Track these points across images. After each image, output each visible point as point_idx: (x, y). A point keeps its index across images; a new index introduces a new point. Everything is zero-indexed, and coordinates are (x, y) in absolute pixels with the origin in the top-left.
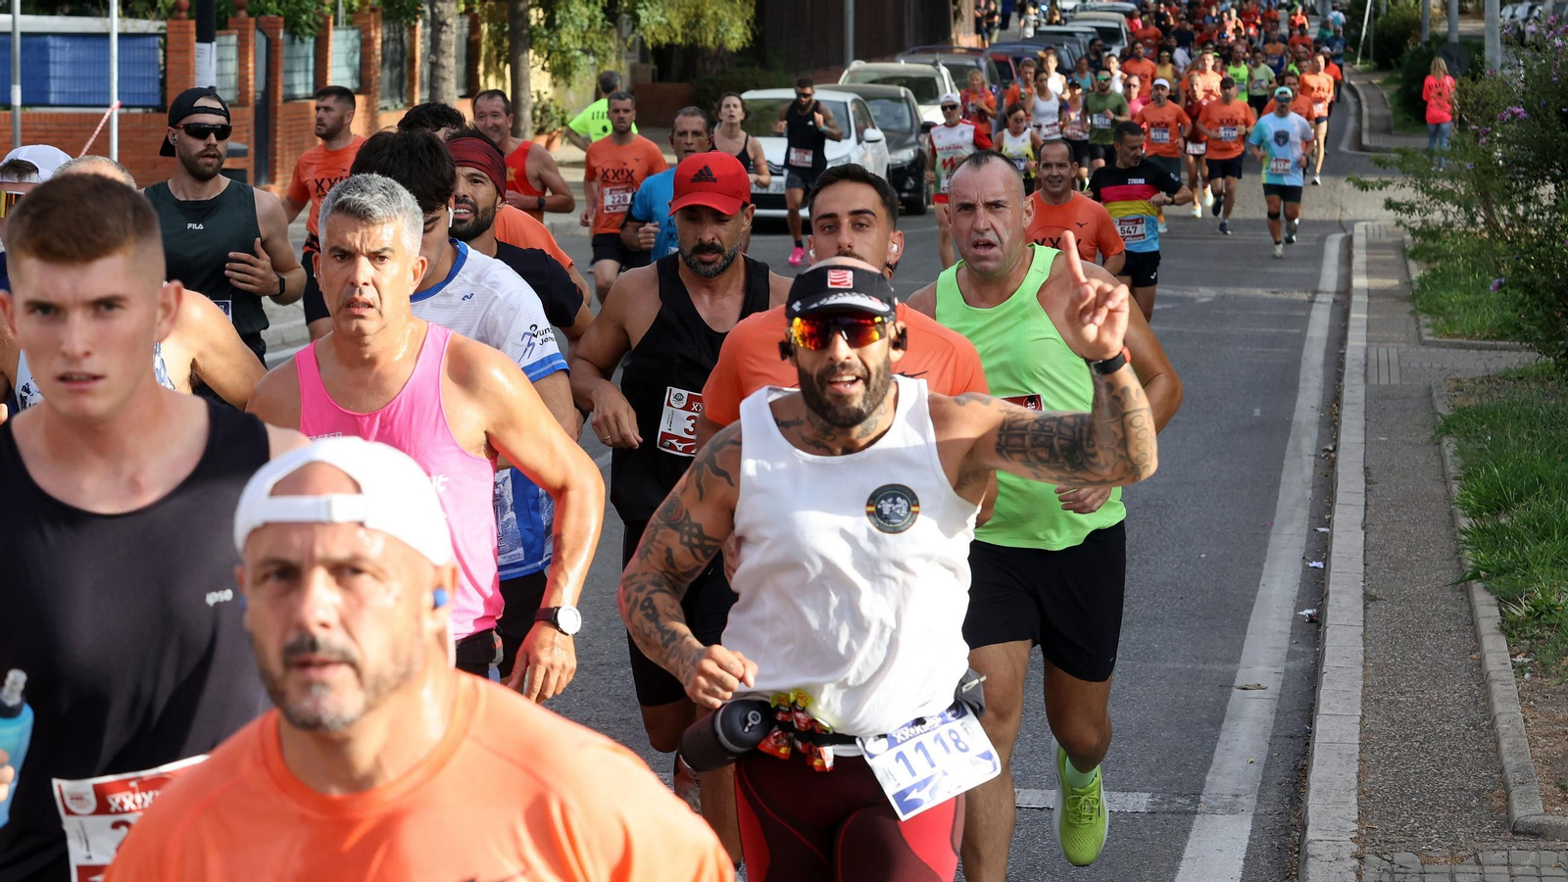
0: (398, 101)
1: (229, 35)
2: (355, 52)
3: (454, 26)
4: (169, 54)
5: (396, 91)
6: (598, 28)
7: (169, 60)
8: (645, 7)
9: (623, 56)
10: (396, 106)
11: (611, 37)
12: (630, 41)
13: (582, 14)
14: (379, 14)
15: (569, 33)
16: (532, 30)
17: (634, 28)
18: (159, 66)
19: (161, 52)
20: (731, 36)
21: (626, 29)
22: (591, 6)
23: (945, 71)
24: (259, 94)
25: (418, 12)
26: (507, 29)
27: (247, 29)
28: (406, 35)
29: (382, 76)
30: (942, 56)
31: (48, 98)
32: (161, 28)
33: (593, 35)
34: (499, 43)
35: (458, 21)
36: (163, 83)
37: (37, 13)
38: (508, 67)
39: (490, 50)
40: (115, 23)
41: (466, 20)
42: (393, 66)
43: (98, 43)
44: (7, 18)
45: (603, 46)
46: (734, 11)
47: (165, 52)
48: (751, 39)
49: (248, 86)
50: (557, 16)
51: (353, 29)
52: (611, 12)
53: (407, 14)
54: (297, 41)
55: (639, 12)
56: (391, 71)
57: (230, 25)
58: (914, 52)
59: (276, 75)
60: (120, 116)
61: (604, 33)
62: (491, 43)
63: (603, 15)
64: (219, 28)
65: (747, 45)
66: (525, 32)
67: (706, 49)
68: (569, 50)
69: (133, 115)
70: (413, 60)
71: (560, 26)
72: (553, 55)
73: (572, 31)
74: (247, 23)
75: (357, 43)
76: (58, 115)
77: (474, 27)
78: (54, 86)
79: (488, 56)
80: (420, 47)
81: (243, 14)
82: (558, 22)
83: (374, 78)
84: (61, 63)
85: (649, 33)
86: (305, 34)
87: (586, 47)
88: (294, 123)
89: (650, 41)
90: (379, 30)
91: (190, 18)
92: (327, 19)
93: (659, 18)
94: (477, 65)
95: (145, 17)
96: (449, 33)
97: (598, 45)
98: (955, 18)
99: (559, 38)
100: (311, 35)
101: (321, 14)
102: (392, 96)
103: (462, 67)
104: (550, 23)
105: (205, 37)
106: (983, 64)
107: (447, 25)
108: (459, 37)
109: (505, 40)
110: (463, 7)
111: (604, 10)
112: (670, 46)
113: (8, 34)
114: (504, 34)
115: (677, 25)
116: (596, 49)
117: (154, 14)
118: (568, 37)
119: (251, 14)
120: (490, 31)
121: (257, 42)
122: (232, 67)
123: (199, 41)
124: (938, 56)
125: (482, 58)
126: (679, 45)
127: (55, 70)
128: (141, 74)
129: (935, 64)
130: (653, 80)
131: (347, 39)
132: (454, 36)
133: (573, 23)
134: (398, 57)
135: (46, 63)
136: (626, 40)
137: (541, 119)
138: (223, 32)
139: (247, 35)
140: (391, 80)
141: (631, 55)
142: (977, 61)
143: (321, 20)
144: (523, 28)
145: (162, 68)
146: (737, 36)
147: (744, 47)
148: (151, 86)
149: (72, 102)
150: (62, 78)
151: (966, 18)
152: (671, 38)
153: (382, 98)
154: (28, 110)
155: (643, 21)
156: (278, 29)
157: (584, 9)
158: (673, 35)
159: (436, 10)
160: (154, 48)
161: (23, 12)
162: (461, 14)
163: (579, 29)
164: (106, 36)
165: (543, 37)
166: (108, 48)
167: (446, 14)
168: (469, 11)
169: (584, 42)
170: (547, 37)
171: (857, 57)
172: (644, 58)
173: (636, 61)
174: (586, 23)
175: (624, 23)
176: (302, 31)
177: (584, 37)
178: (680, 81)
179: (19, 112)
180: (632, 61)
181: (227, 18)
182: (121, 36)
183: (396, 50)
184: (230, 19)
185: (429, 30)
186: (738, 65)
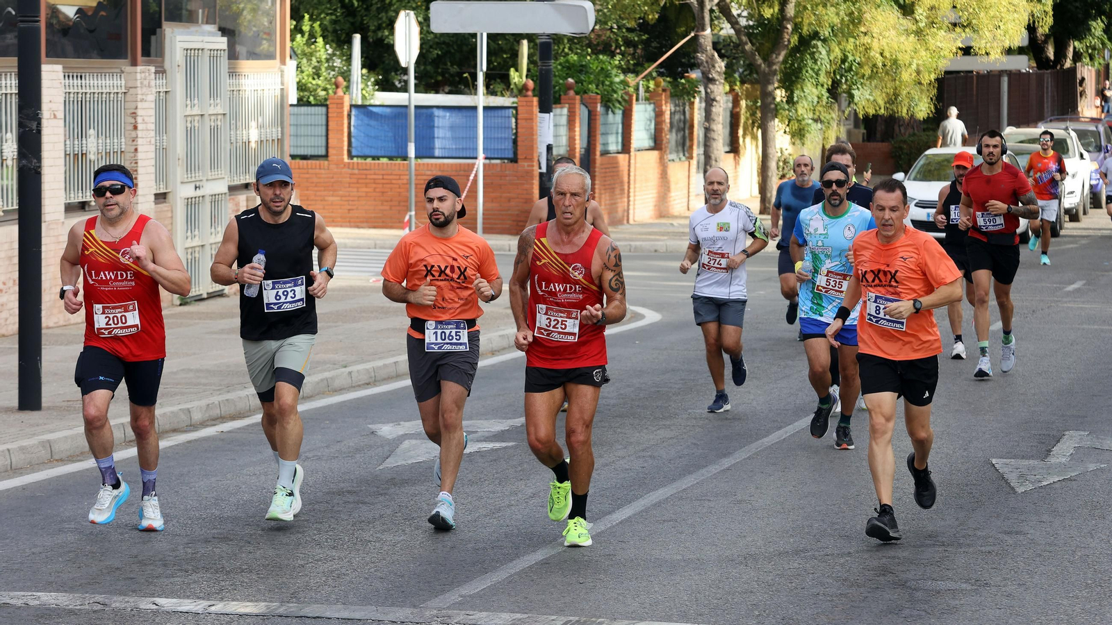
0: (681, 155)
1: (562, 108)
2: (651, 121)
3: (722, 101)
4: (519, 121)
5: (680, 148)
6: (824, 103)
7: (519, 126)
8: (858, 88)
9: (842, 124)
10: (680, 159)
11: (833, 110)
12: (847, 112)
13: (813, 94)
14: (668, 93)
15: (803, 107)
16: (776, 106)
17: (849, 103)
18: (512, 129)
19: (514, 120)
20: (919, 108)
21: (844, 103)
22: (819, 87)
23: (1073, 134)
24: (583, 150)
25: (696, 92)
26: (759, 104)
27: (575, 104)
28: (687, 108)
29: (671, 138)
30: (1071, 123)
31: (434, 153)
32: (513, 103)
33: (820, 109)
34: (753, 114)
35: (725, 98)
36: (515, 142)
37: (426, 92)
38: (760, 131)
39: (747, 119)
40: (481, 99)
41: (730, 98)
42: (678, 130)
43: (469, 113)
44: (406, 95)
45: (828, 117)
46: (922, 91)
47: (516, 119)
48: (934, 111)
49: (575, 144)
50: (795, 95)
51: (650, 104)
52: (833, 91)
53: (688, 94)
54: (610, 112)
55: (853, 92)
56: (677, 135)
57: (562, 101)
58: (1051, 121)
59: (595, 136)
60: (485, 165)
61: (829, 107)
62: (748, 115)
63: (828, 94)
64: (555, 103)
65: (931, 115)
66: (773, 106)
67: (901, 119)
68: (804, 119)
69: (493, 164)
70: (692, 126)
71: (797, 102)
72: (792, 123)
73: (806, 105)
74: (575, 99)
75: (653, 114)
76: (440, 165)
77: (736, 102)
78: (438, 144)
79: (745, 123)
80: (698, 116)
81: (572, 93)
82: (795, 99)
83: (665, 139)
84: (443, 127)
85: (861, 107)
86: (615, 107)
87: (816, 117)
88: (608, 170)
89: (862, 113)
90: (668, 105)
91: (534, 96)
92: (631, 96)
93: (868, 97)
94: (737, 130)
95: (503, 95)
96: (718, 107)
97: (825, 116)
98: (1081, 96)
99: (796, 110)
100: (620, 109)
101: (627, 93)
102: (677, 152)
103: (727, 130)
104: (790, 100)
105: (545, 108)
106: (1101, 129)
107: (716, 101)
108: (725, 110)
109: (758, 112)
110: (727, 88)
111: (829, 91)
112: (876, 116)
113: (406, 107)
114: (757, 108)
115: (881, 103)
116: (822, 118)
117: (508, 93)
118: (803, 110)
119: (577, 93)
120: (747, 105)
121: (582, 112)
122: (563, 131)
123: (541, 111)
124: (1068, 123)
125: (742, 125)
126: (882, 116)
127: (438, 133)
128: (500, 136)
129: (1066, 129)
130: (863, 141)
131: (646, 111)
132: (722, 109)
133: (806, 100)
134: (682, 125)
135: (432, 127)
136: (844, 112)
137: (783, 168)
138: (558, 106)
139: (575, 108)
140: (676, 141)
141: (848, 122)
142: (1097, 127)
143: (627, 98)
144: (771, 103)
145: (514, 131)
146: (924, 109)
147: (928, 117)
148: (507, 144)
149: (450, 156)
150: (443, 138)
151: (1089, 96)
152: (876, 110)
153: (670, 153)
154: (419, 161)
155: (856, 99)
156: (596, 103)
157: (814, 90)
158: (878, 109)
159: (709, 90)
160: (509, 117)
161: (416, 92)
162: (726, 93)
163: (811, 104)
164: (475, 108)
165: (784, 110)
166: (476, 117)
167: (716, 93)
168: (732, 90)
169: (814, 114)
170: (788, 110)
171: (1009, 125)
172: (856, 125)
173: (852, 127)
174: (816, 99)
175: (843, 100)
176: (613, 105)
177: (814, 110)
178: (883, 141)
179: (413, 161)
180: (848, 127)
181: (560, 95)
182: (485, 108)
183: (680, 120)
184: (563, 97)
185: (703, 105)
186: (924, 130)
